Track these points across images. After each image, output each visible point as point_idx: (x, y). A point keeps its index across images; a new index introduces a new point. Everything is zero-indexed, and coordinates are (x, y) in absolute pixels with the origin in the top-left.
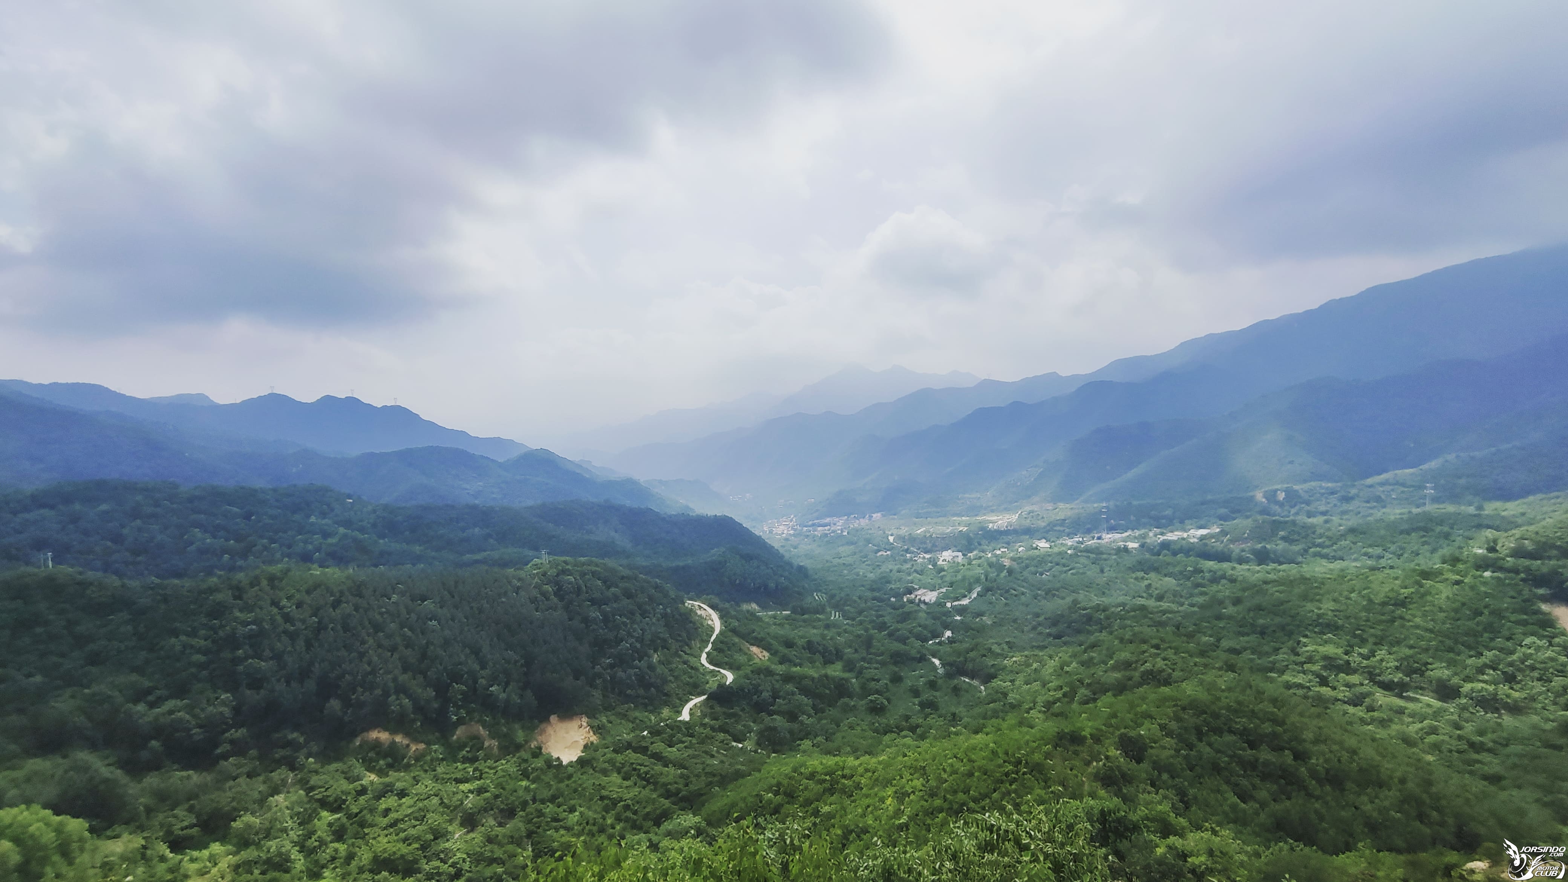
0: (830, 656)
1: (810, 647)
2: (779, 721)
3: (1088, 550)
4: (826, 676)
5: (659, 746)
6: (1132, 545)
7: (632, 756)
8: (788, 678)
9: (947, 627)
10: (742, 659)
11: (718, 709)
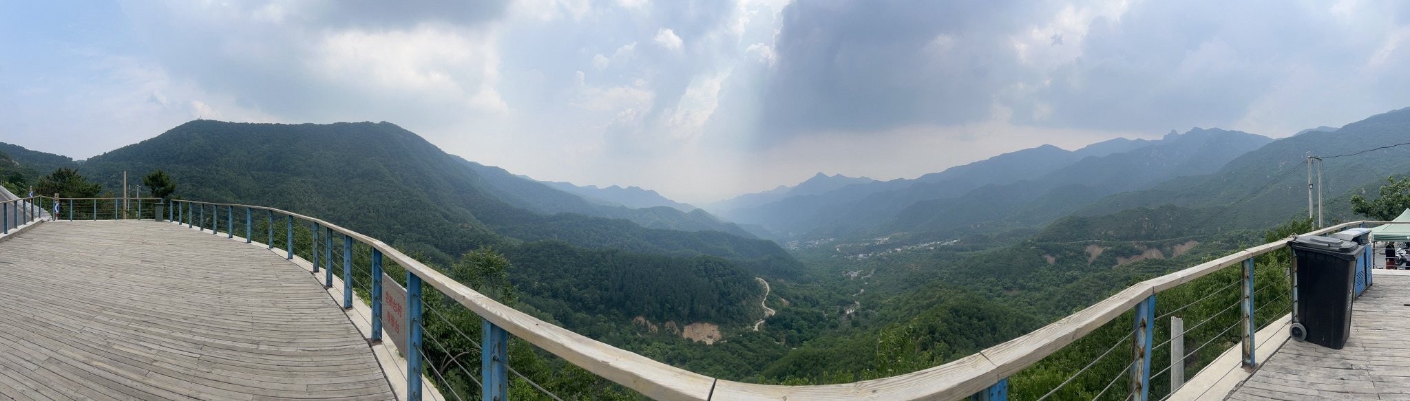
0: (815, 303)
1: (805, 299)
2: (795, 332)
3: (915, 251)
4: (812, 312)
5: (746, 342)
6: (932, 248)
7: (737, 346)
8: (797, 313)
9: (862, 288)
10: (778, 304)
11: (769, 326)
